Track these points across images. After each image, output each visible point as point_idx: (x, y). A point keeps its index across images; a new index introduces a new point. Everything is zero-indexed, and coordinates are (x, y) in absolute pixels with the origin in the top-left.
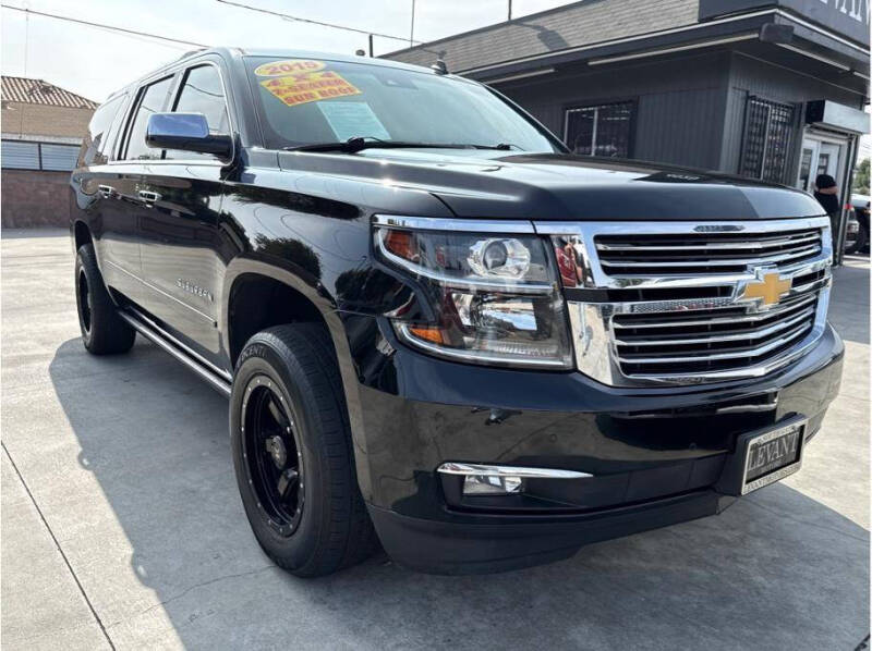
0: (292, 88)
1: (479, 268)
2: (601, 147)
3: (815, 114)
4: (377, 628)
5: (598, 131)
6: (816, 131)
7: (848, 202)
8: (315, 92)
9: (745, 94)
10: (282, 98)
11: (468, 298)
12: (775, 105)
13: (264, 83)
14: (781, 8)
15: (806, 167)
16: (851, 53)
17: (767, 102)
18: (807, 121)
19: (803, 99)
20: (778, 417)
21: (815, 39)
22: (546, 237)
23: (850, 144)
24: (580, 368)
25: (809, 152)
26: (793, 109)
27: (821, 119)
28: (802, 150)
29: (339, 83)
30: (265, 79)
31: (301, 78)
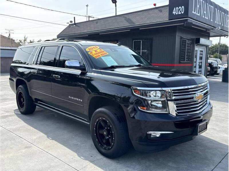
0: (95, 54)
1: (152, 96)
2: (143, 51)
3: (198, 41)
4: (132, 166)
5: (142, 46)
6: (198, 45)
7: (207, 63)
8: (100, 54)
9: (180, 37)
10: (94, 56)
12: (188, 40)
13: (89, 53)
14: (189, 18)
15: (196, 55)
16: (206, 27)
17: (186, 39)
18: (196, 43)
19: (194, 37)
20: (203, 120)
21: (197, 24)
22: (164, 90)
23: (207, 48)
24: (170, 113)
25: (197, 51)
26: (192, 40)
27: (199, 43)
28: (195, 50)
29: (103, 52)
30: (89, 52)
31: (96, 51)
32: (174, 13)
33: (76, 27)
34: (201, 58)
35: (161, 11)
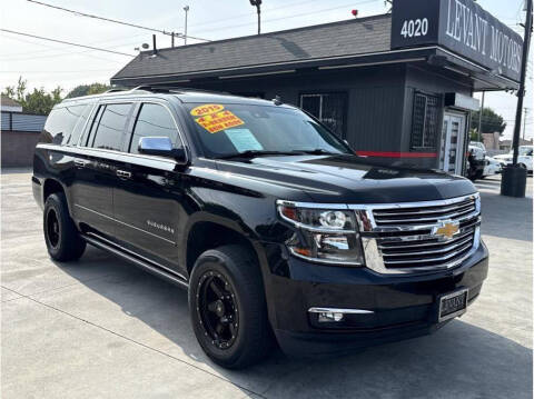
0: (212, 123)
1: (325, 224)
2: (326, 120)
3: (450, 100)
5: (323, 109)
6: (450, 111)
7: (467, 151)
8: (222, 124)
9: (413, 90)
10: (207, 128)
11: (319, 236)
12: (429, 96)
13: (197, 120)
14: (440, 45)
17: (425, 94)
18: (445, 105)
19: (442, 91)
22: (352, 211)
23: (467, 117)
24: (367, 266)
25: (446, 122)
26: (438, 96)
27: (453, 104)
28: (443, 122)
29: (232, 117)
30: (197, 117)
31: (214, 116)
32: (404, 33)
33: (160, 60)
34: (454, 140)
35: (370, 28)
